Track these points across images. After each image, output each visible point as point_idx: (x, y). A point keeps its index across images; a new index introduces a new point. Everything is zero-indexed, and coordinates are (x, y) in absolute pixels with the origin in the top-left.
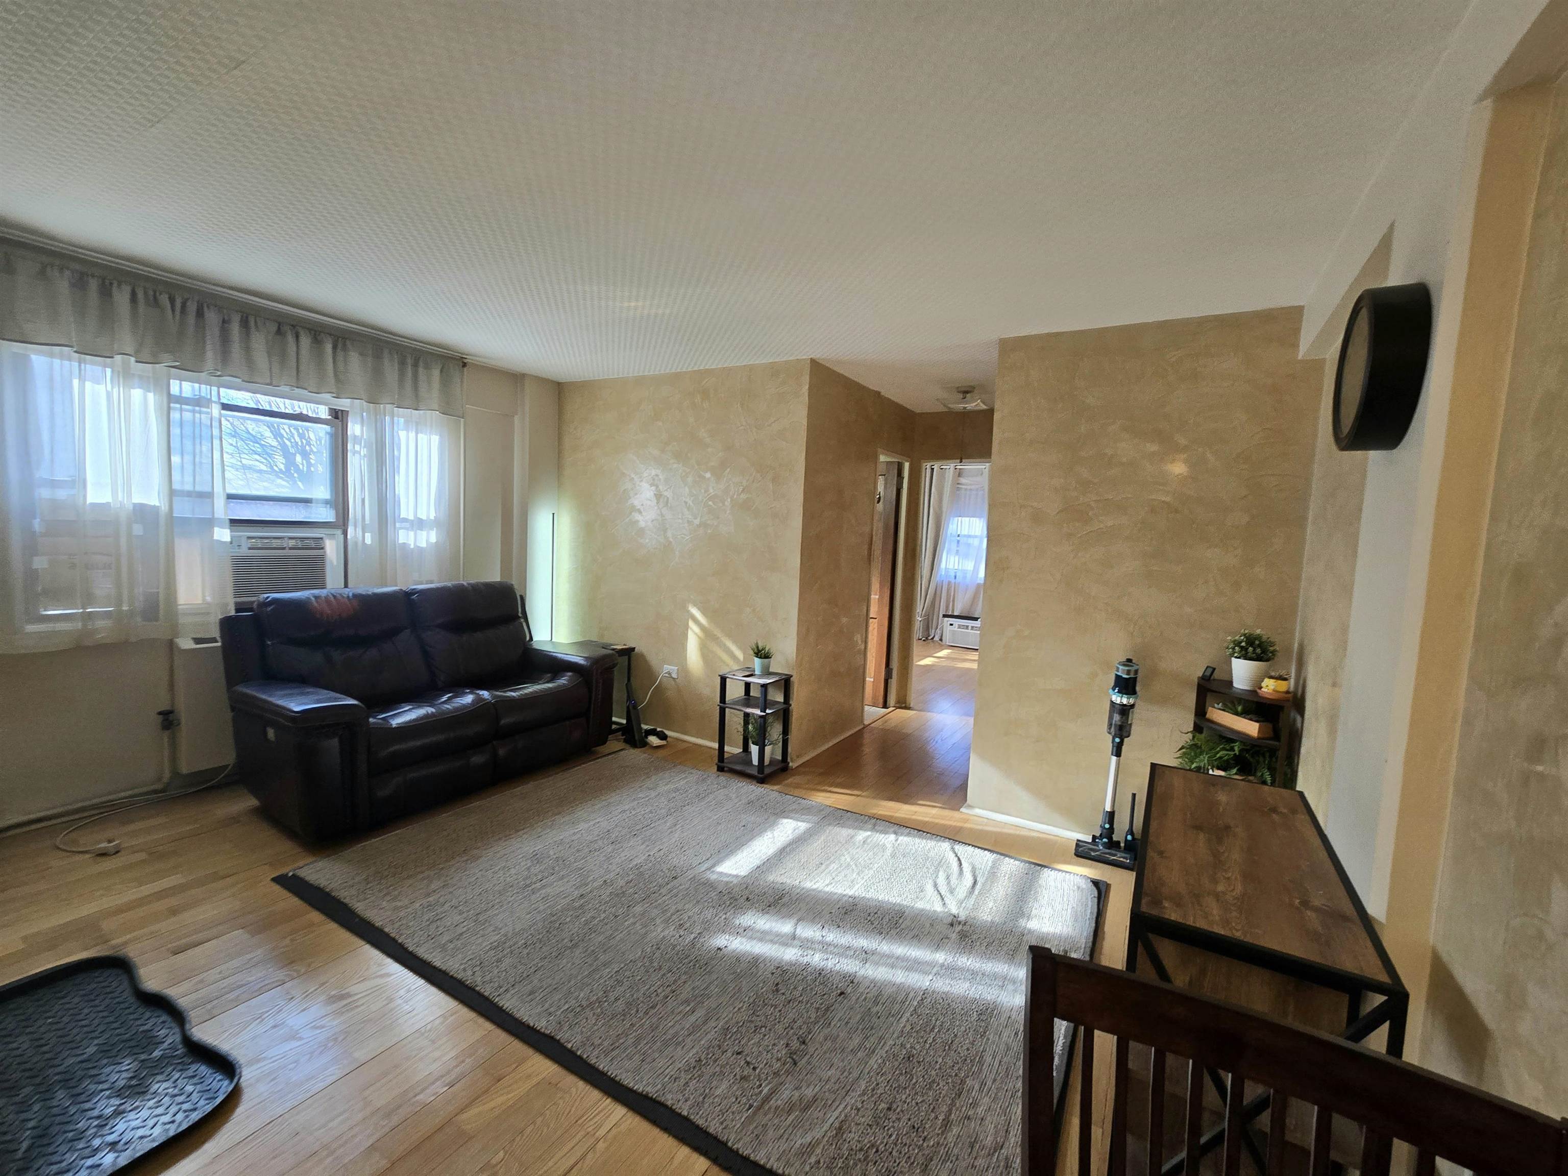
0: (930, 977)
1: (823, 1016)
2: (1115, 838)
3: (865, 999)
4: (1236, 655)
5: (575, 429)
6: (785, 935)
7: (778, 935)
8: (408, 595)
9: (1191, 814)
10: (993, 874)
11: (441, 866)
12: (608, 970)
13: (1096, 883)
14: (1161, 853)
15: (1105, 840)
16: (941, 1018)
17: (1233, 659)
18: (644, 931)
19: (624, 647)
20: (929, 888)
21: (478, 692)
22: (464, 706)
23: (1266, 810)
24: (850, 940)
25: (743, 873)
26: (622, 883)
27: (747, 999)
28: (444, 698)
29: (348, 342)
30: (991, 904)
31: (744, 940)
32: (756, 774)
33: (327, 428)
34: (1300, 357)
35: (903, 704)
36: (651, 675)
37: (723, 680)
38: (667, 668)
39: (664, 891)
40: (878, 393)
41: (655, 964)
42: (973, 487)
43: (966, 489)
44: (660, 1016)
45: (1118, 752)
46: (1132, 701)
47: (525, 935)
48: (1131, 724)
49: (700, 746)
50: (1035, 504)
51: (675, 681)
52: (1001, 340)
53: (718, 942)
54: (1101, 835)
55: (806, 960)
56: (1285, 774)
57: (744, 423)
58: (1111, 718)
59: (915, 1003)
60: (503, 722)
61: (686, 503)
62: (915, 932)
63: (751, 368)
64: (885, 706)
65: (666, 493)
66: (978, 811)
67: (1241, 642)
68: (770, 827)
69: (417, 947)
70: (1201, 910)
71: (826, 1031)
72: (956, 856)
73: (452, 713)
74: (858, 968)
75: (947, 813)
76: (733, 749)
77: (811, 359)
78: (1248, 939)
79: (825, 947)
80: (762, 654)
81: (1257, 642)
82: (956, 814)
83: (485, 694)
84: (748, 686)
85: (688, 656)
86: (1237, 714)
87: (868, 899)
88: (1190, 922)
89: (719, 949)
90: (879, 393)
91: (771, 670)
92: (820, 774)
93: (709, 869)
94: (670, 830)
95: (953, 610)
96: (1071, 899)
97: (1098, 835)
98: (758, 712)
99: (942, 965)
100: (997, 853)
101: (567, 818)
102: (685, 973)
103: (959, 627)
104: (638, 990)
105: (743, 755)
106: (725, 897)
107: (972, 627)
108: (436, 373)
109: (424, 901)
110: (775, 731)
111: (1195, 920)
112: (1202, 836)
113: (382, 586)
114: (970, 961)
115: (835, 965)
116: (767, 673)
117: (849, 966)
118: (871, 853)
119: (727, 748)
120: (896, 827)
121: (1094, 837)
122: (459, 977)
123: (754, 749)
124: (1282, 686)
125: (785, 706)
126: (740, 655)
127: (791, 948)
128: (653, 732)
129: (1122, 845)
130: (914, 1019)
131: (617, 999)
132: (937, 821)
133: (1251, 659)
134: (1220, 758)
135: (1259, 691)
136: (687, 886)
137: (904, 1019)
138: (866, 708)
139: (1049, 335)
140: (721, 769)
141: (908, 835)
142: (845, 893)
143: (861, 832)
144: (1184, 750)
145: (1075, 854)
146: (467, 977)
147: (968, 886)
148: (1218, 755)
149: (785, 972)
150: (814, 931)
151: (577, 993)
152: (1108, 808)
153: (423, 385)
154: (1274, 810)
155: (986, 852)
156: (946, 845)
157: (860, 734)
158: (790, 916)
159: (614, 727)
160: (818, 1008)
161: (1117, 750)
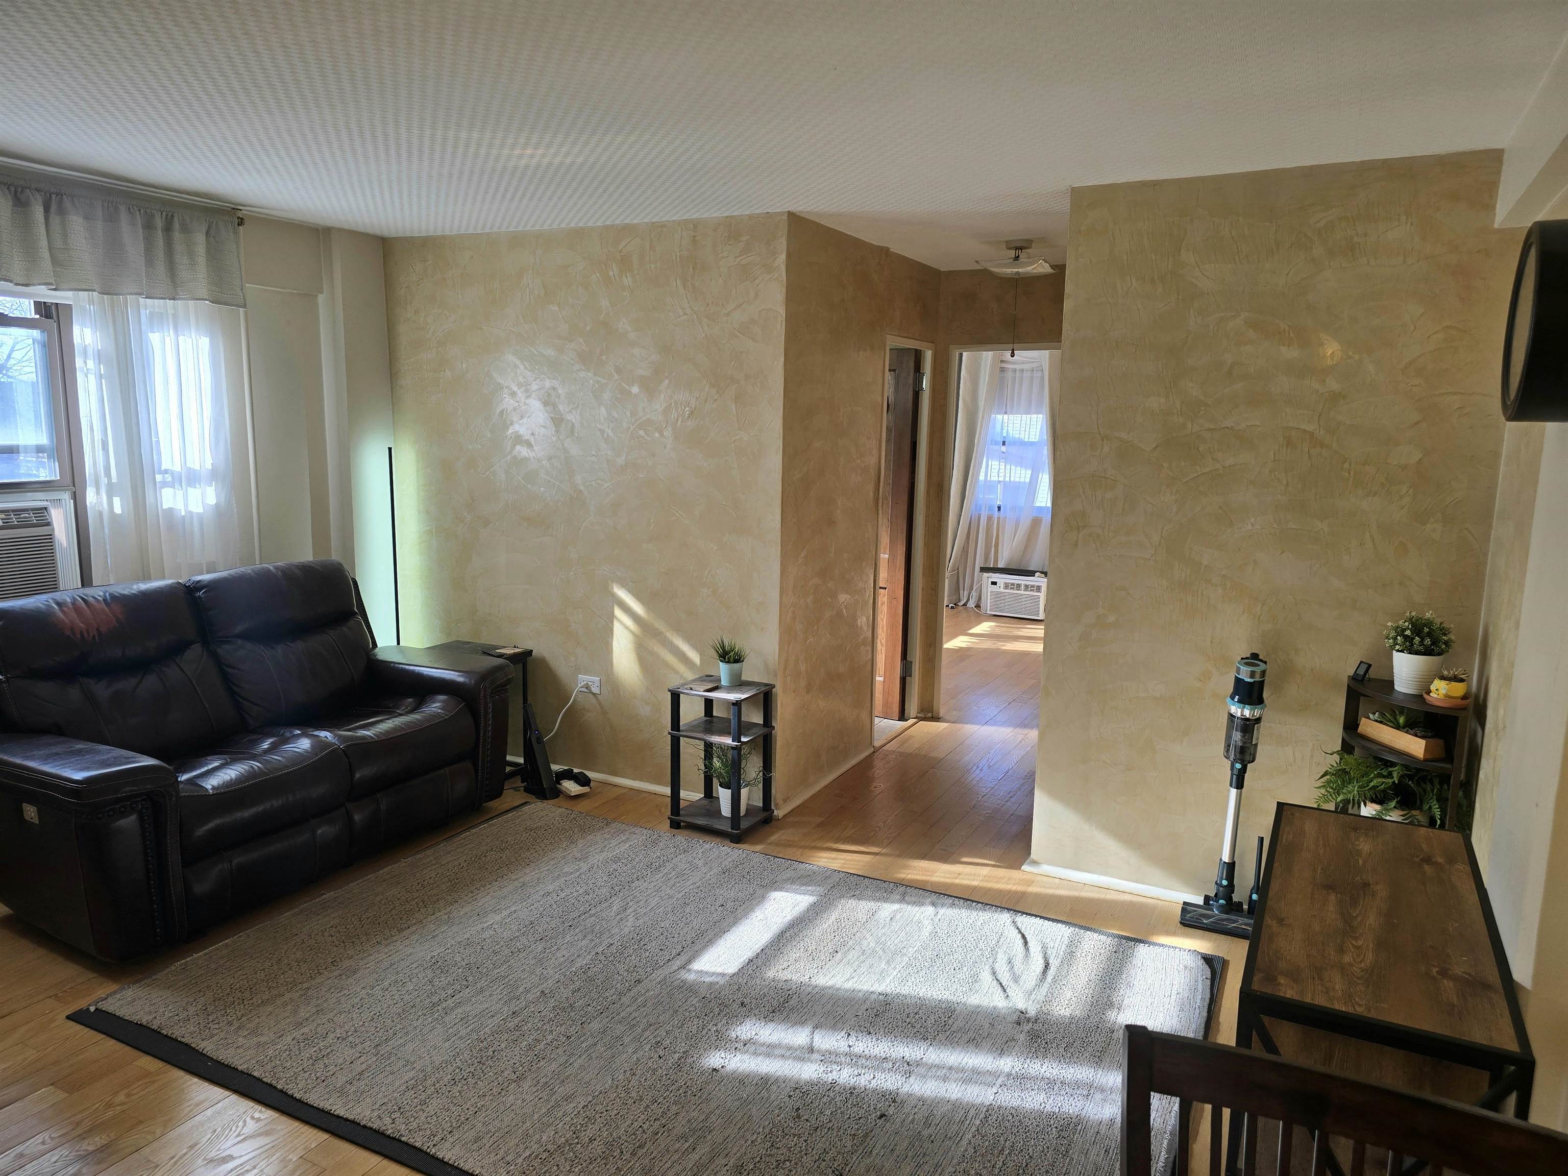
0: (995, 1090)
1: (861, 1144)
2: (1236, 898)
3: (913, 1120)
4: (1397, 647)
5: (417, 312)
6: (801, 1048)
7: (789, 1048)
8: (190, 591)
9: (1322, 869)
10: (1070, 955)
11: (305, 985)
12: (572, 1105)
13: (1208, 960)
14: (1281, 921)
15: (1222, 901)
16: (1012, 1138)
17: (1394, 652)
18: (609, 1052)
19: (517, 650)
20: (986, 976)
21: (316, 733)
22: (301, 757)
23: (1417, 860)
24: (887, 1050)
25: (732, 969)
26: (566, 993)
27: (761, 1130)
28: (266, 745)
29: (67, 203)
30: (1069, 994)
31: (746, 1057)
32: (730, 830)
33: (36, 333)
34: (1496, 226)
35: (929, 714)
36: (560, 693)
37: (675, 697)
38: (583, 679)
39: (626, 1000)
40: (884, 252)
41: (634, 1094)
42: (1025, 366)
43: (1015, 370)
44: (652, 1156)
45: (1239, 784)
46: (1257, 713)
47: (450, 1069)
48: (1256, 745)
49: (639, 791)
50: (1123, 435)
51: (597, 699)
52: (1073, 189)
53: (712, 1062)
54: (1216, 895)
55: (830, 1077)
56: (1460, 806)
57: (689, 311)
58: (1229, 737)
59: (978, 1122)
60: (357, 775)
61: (602, 431)
62: (971, 1034)
63: (696, 225)
64: (902, 717)
65: (570, 417)
66: (1046, 869)
67: (1405, 630)
68: (757, 904)
69: (305, 1092)
70: (1322, 985)
71: (868, 1161)
72: (1020, 932)
73: (287, 767)
74: (900, 1083)
75: (1002, 872)
76: (691, 794)
77: (789, 212)
78: (1373, 1015)
79: (854, 1059)
80: (729, 656)
81: (1426, 630)
82: (1014, 874)
83: (325, 735)
84: (709, 703)
85: (615, 661)
86: (1398, 727)
87: (905, 996)
88: (1308, 999)
89: (715, 1070)
90: (888, 249)
91: (744, 678)
92: (820, 825)
93: (683, 967)
94: (619, 917)
95: (996, 560)
96: (1175, 982)
97: (1212, 895)
98: (728, 741)
99: (1009, 1075)
100: (1075, 925)
101: (467, 909)
102: (675, 1103)
103: (1006, 586)
104: (617, 1127)
105: (706, 802)
106: (712, 1004)
107: (1026, 586)
108: (200, 238)
109: (297, 1034)
110: (752, 768)
111: (1314, 996)
112: (1332, 897)
113: (147, 578)
114: (1045, 1067)
115: (870, 1082)
116: (738, 684)
117: (888, 1081)
118: (903, 934)
119: (683, 794)
120: (934, 897)
121: (1207, 899)
122: (375, 1126)
123: (724, 795)
124: (1458, 689)
125: (766, 730)
126: (694, 656)
127: (809, 1064)
128: (568, 775)
129: (1245, 907)
130: (978, 1140)
131: (591, 1140)
132: (989, 885)
133: (1417, 653)
134: (1374, 787)
135: (1425, 696)
136: (657, 991)
137: (964, 1142)
138: (877, 720)
139: (1144, 184)
140: (675, 825)
141: (953, 905)
142: (872, 989)
143: (886, 905)
144: (1328, 777)
145: (1181, 923)
146: (386, 1125)
147: (1038, 973)
148: (1372, 784)
149: (806, 1093)
150: (837, 1041)
151: (537, 1136)
152: (1226, 858)
153: (181, 259)
154: (1428, 860)
155: (1060, 925)
156: (1005, 917)
157: (867, 763)
158: (802, 1023)
159: (508, 769)
160: (854, 1135)
161: (1238, 779)
